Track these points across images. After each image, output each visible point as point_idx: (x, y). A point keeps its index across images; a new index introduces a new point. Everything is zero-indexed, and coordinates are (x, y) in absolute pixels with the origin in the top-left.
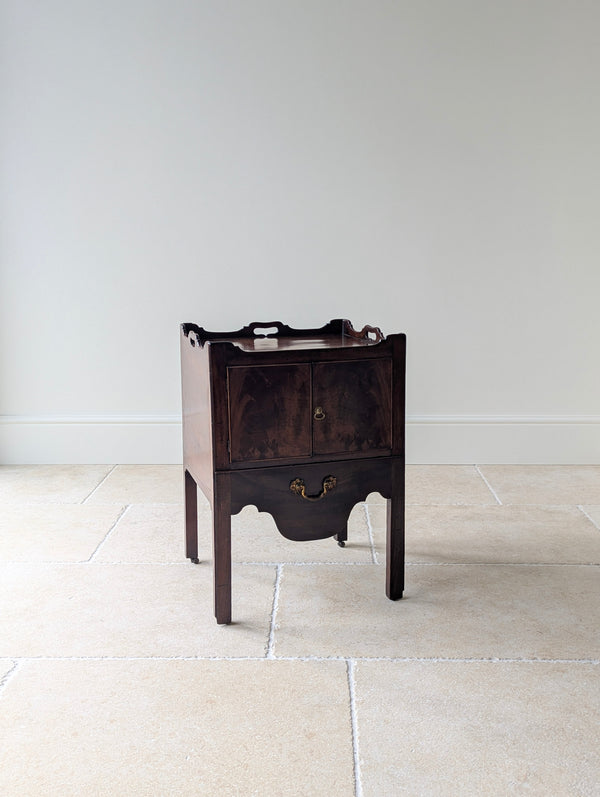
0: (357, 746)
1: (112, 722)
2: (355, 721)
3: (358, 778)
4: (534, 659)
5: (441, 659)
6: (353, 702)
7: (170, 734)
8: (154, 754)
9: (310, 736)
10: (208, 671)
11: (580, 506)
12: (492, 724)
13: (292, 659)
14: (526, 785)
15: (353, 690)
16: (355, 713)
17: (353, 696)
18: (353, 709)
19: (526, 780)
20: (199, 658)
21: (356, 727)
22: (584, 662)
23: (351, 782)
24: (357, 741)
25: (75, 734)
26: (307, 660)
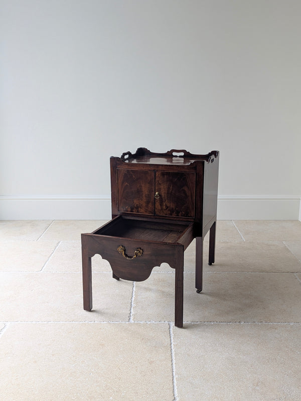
0: (174, 368)
1: (53, 355)
2: (173, 355)
3: (175, 384)
4: (261, 322)
5: (215, 323)
6: (172, 345)
7: (82, 362)
8: (74, 372)
9: (151, 363)
10: (100, 329)
11: (284, 242)
12: (241, 357)
13: (142, 322)
14: (257, 388)
15: (172, 338)
16: (173, 350)
17: (172, 341)
18: (172, 348)
19: (257, 385)
20: (96, 322)
21: (174, 358)
22: (286, 324)
23: (171, 386)
24: (174, 365)
25: (35, 362)
26: (150, 323)
